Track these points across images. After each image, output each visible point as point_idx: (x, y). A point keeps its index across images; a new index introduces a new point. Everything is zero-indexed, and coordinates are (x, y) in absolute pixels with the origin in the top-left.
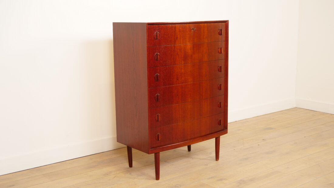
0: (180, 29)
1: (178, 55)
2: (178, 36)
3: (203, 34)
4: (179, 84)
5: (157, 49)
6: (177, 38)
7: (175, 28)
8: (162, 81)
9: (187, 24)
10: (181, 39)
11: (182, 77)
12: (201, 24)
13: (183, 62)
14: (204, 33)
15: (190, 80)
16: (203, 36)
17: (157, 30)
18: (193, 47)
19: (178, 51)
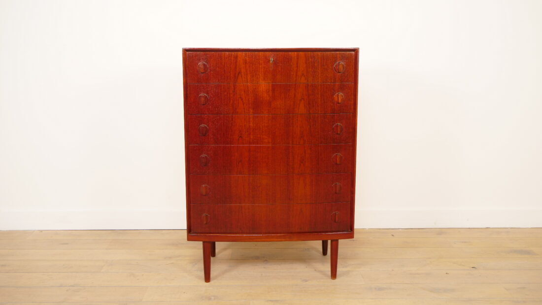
0: (246, 60)
1: (242, 100)
2: (243, 70)
3: (295, 69)
4: (243, 144)
5: (204, 89)
6: (240, 73)
7: (236, 57)
8: (212, 136)
9: (260, 53)
10: (247, 74)
11: (250, 134)
12: (290, 53)
13: (251, 111)
14: (297, 67)
15: (266, 141)
16: (297, 73)
17: (202, 59)
18: (273, 90)
19: (243, 93)
